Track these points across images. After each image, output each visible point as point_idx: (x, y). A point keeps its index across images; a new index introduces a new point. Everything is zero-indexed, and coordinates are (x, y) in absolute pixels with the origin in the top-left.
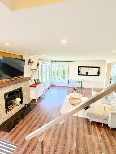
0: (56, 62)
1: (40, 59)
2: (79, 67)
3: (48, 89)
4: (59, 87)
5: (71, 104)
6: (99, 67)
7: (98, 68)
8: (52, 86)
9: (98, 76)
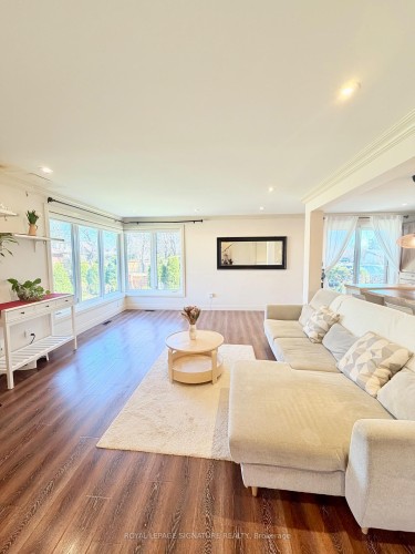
0: (141, 227)
1: (50, 200)
2: (220, 240)
3: (106, 323)
4: (153, 314)
5: (174, 382)
6: (283, 239)
7: (280, 243)
8: (129, 312)
9: (282, 267)
